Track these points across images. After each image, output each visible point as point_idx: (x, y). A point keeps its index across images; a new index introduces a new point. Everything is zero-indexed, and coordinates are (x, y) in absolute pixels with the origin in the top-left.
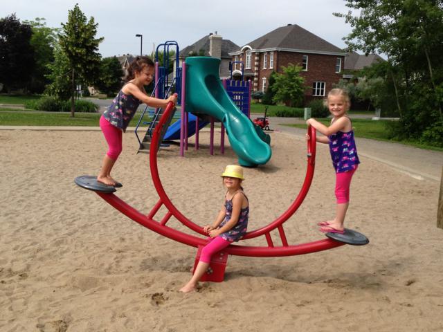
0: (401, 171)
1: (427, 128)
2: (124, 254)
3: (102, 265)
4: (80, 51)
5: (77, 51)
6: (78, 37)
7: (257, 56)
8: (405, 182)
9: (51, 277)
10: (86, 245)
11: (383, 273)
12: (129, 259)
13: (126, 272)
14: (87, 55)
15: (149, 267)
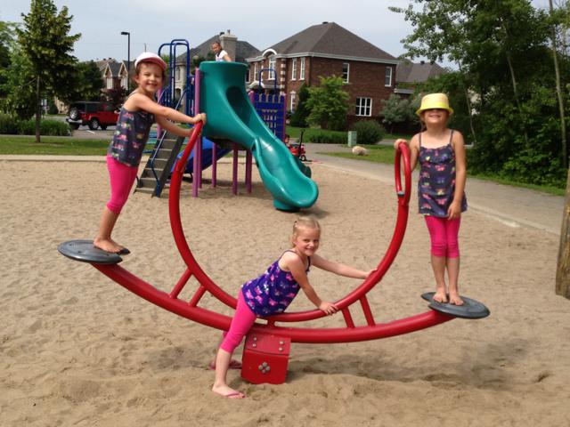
0: (488, 216)
1: (510, 158)
2: (134, 342)
3: (103, 360)
4: (47, 52)
5: (43, 52)
6: (44, 33)
7: (284, 63)
8: (496, 230)
9: (28, 381)
10: (76, 330)
11: (503, 363)
12: (141, 350)
13: (140, 371)
14: (57, 58)
15: (172, 362)
